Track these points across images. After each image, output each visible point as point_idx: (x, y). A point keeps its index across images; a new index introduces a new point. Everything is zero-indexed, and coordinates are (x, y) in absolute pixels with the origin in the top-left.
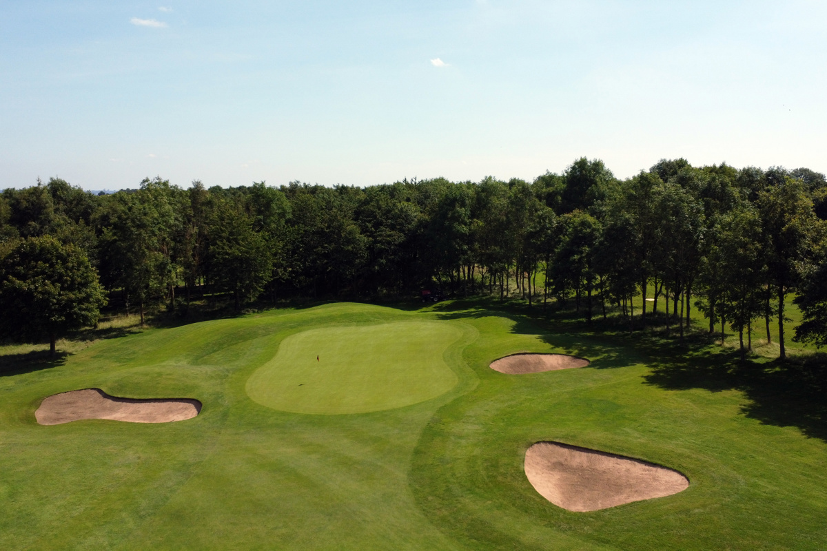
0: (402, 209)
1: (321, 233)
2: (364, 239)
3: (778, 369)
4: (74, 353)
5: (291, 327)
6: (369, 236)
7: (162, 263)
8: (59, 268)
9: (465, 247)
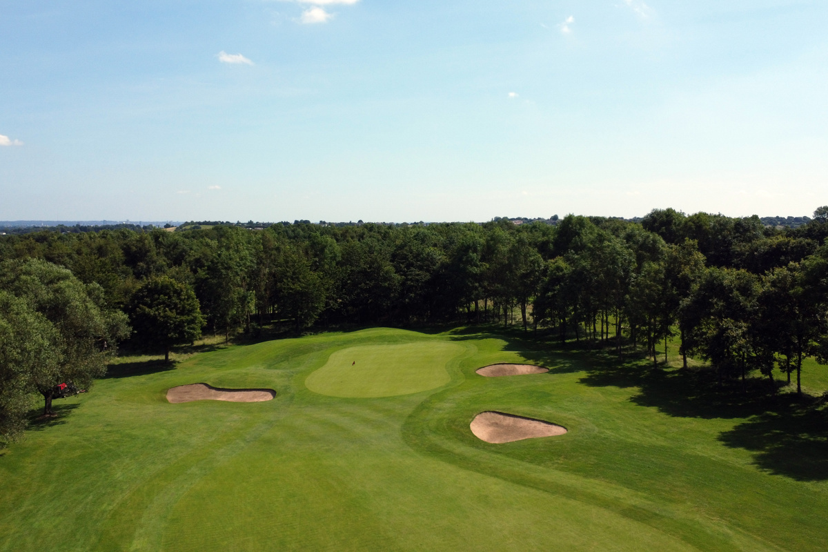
0: (429, 253)
1: (364, 272)
2: (398, 277)
3: (676, 375)
4: (181, 361)
5: (339, 345)
6: (401, 275)
7: (243, 296)
8: (175, 300)
9: (477, 284)
